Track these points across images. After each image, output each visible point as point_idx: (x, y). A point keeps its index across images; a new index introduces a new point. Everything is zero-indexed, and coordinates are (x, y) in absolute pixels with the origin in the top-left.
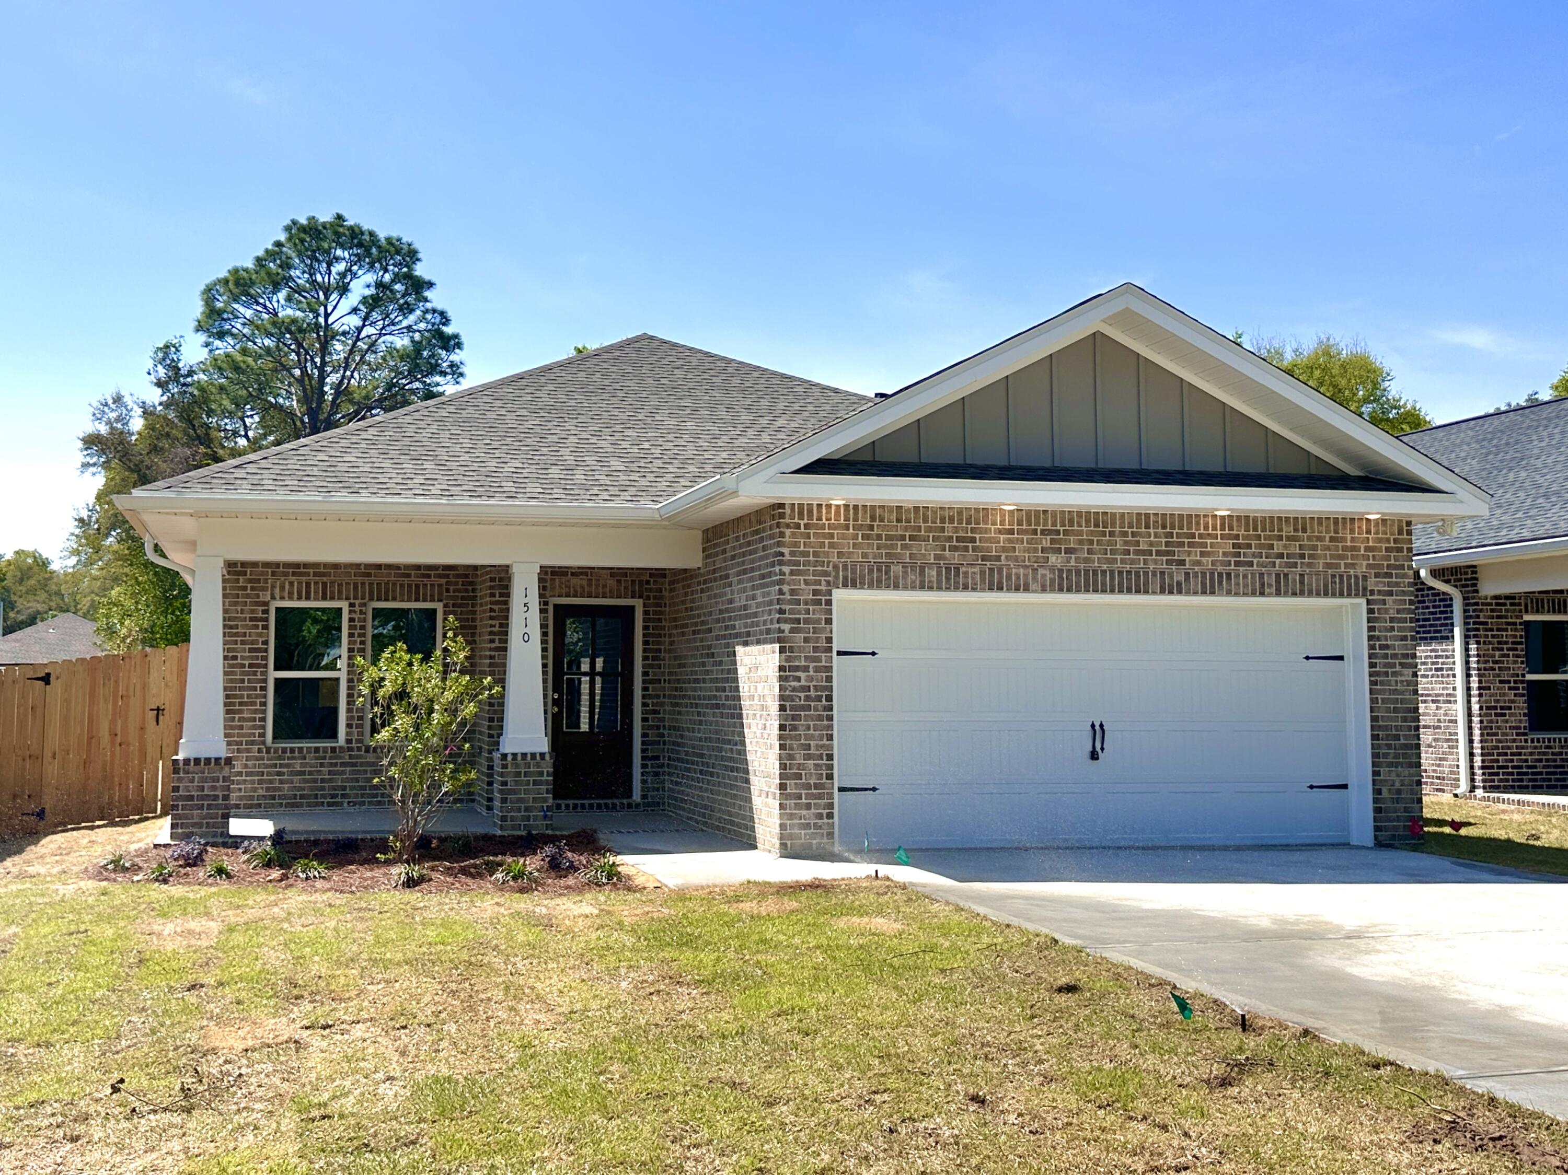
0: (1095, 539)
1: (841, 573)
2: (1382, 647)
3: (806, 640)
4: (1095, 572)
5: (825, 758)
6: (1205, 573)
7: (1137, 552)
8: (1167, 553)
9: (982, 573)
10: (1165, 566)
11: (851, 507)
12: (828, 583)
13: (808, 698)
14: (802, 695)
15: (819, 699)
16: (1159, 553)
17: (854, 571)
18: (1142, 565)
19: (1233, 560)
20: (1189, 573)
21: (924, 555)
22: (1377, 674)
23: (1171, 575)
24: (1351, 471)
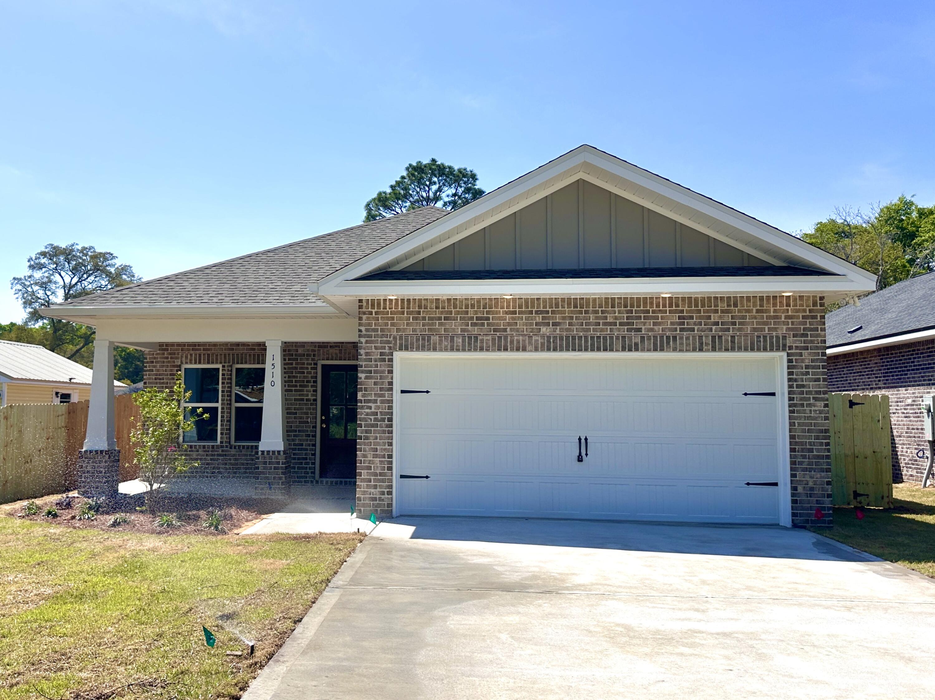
0: (574, 316)
1: (398, 342)
2: (798, 386)
3: (375, 384)
4: (574, 338)
5: (386, 457)
6: (657, 337)
7: (605, 324)
8: (628, 324)
9: (494, 340)
10: (626, 333)
11: (406, 300)
12: (390, 348)
13: (376, 419)
14: (372, 417)
15: (383, 420)
16: (621, 324)
17: (407, 340)
18: (609, 332)
19: (678, 327)
20: (644, 337)
21: (454, 329)
22: (795, 405)
23: (630, 339)
24: (777, 263)
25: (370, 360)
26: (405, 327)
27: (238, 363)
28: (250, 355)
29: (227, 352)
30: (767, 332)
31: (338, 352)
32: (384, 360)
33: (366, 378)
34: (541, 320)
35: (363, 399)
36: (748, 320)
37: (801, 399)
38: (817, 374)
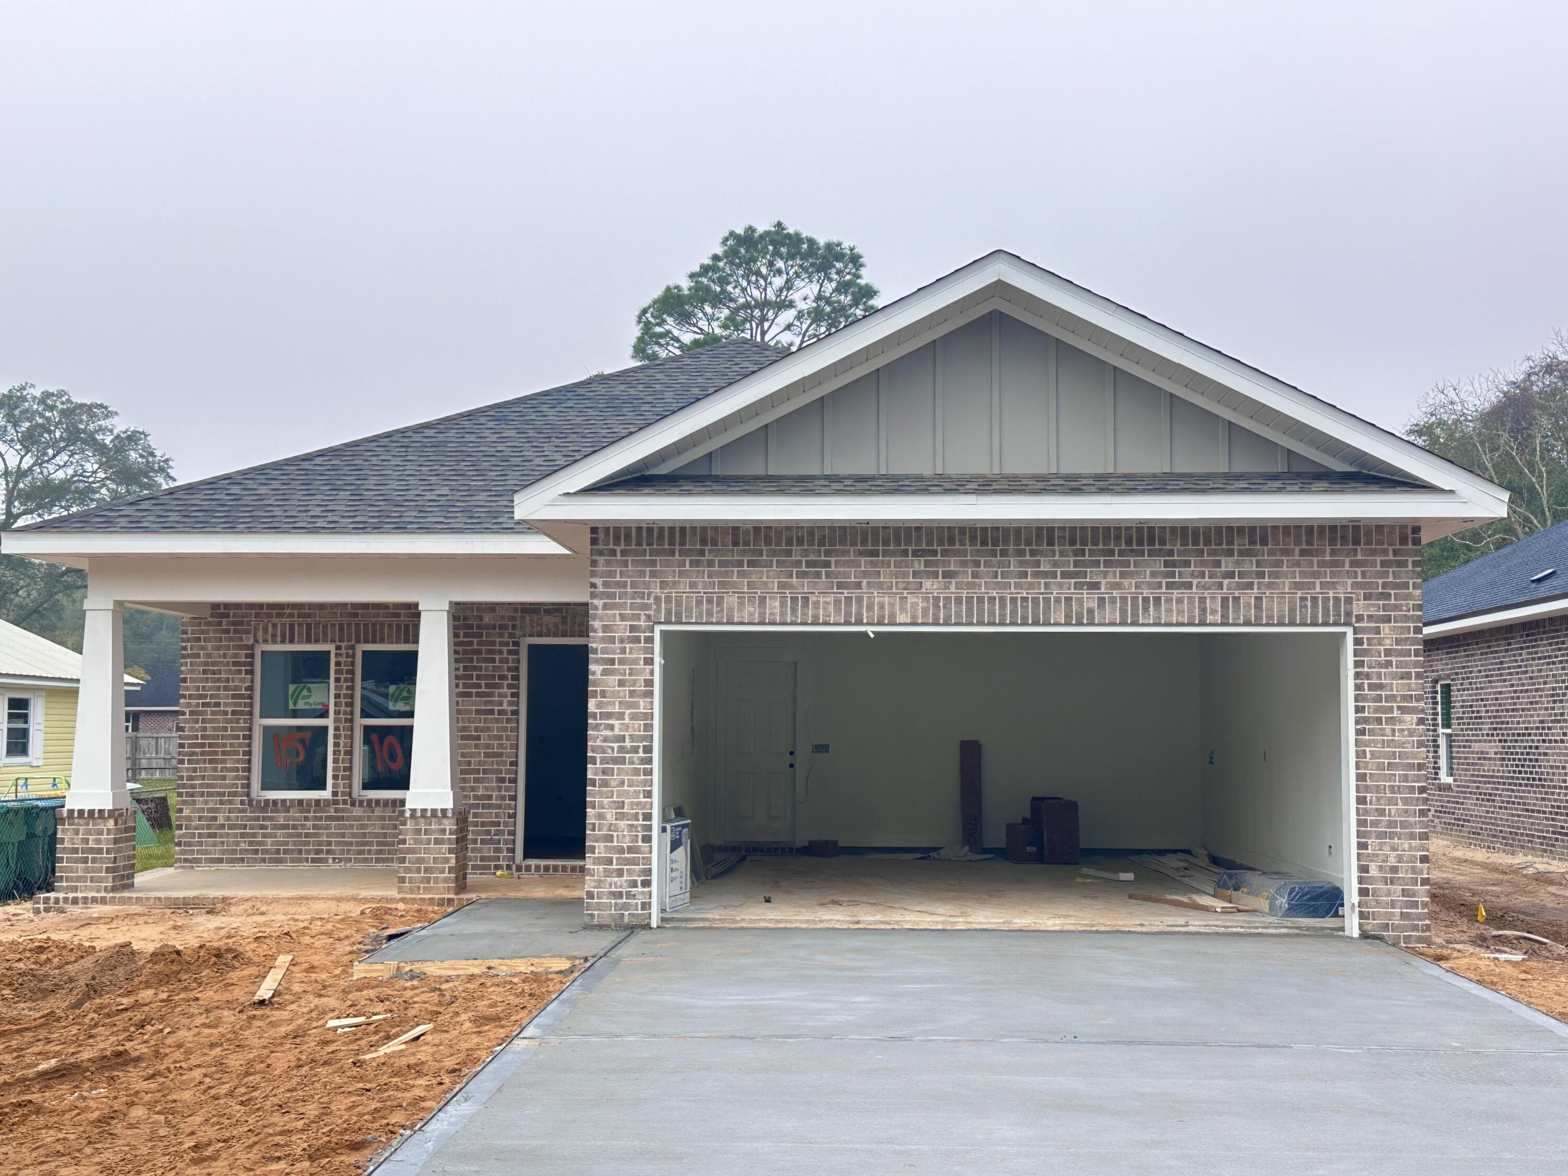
1: (663, 606)
3: (621, 683)
5: (641, 817)
9: (838, 603)
12: (648, 617)
13: (622, 749)
14: (615, 745)
15: (635, 750)
16: (1064, 575)
17: (678, 604)
24: (1339, 466)
25: (612, 640)
26: (677, 579)
27: (366, 641)
28: (390, 626)
29: (345, 620)
30: (1318, 590)
31: (557, 620)
32: (637, 640)
33: (605, 672)
34: (922, 568)
35: (598, 711)
36: (1285, 569)
37: (1377, 710)
38: (1406, 665)
